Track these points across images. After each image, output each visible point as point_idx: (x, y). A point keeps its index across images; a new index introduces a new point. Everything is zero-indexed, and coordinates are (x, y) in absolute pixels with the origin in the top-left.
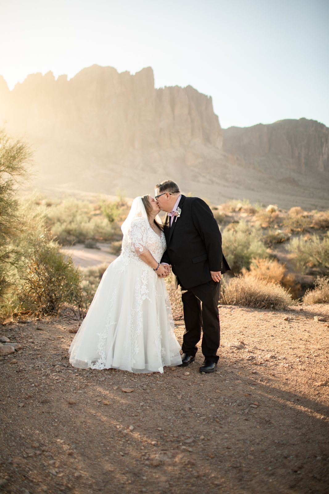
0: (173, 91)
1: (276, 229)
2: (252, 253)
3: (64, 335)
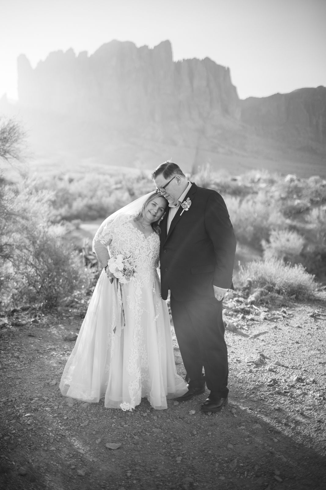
0: (191, 63)
1: (295, 199)
2: (271, 224)
3: (57, 345)
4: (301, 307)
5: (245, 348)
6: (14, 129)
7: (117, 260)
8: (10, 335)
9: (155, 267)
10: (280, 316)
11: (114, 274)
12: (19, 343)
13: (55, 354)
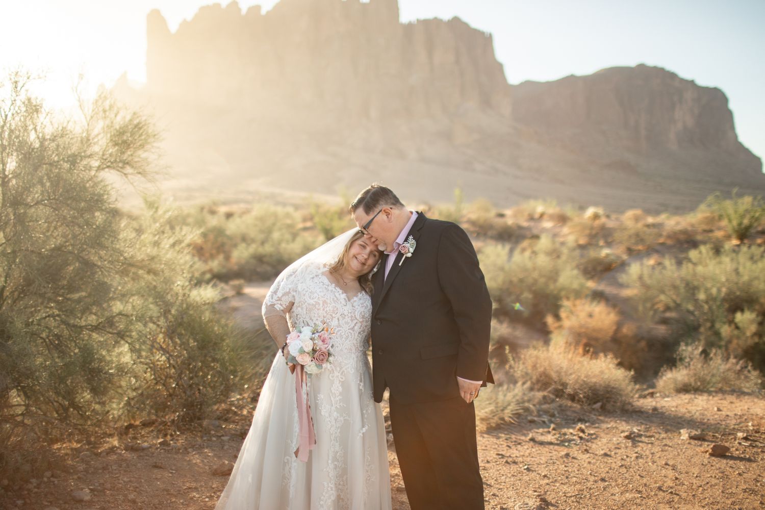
0: (430, 26)
1: (602, 247)
2: (563, 289)
3: (200, 482)
4: (609, 423)
5: (515, 488)
6: (140, 128)
7: (302, 335)
8: (121, 465)
9: (364, 347)
10: (574, 437)
11: (297, 358)
12: (136, 478)
13: (197, 496)
